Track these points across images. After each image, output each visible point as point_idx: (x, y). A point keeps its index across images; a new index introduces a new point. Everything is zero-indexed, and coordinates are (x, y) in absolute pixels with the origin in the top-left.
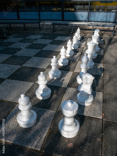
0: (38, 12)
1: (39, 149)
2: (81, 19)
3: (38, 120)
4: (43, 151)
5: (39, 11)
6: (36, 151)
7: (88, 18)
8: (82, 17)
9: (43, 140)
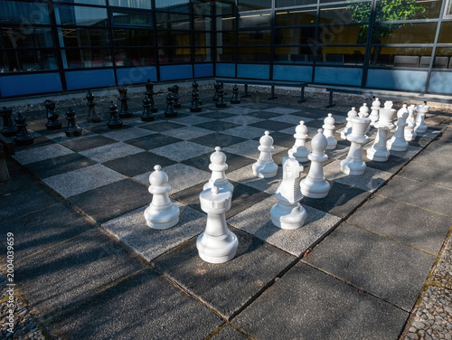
0: (311, 68)
1: (148, 260)
2: (407, 85)
3: (179, 224)
4: (153, 264)
5: (314, 66)
6: (145, 261)
7: (427, 84)
8: (412, 82)
9: (164, 250)
